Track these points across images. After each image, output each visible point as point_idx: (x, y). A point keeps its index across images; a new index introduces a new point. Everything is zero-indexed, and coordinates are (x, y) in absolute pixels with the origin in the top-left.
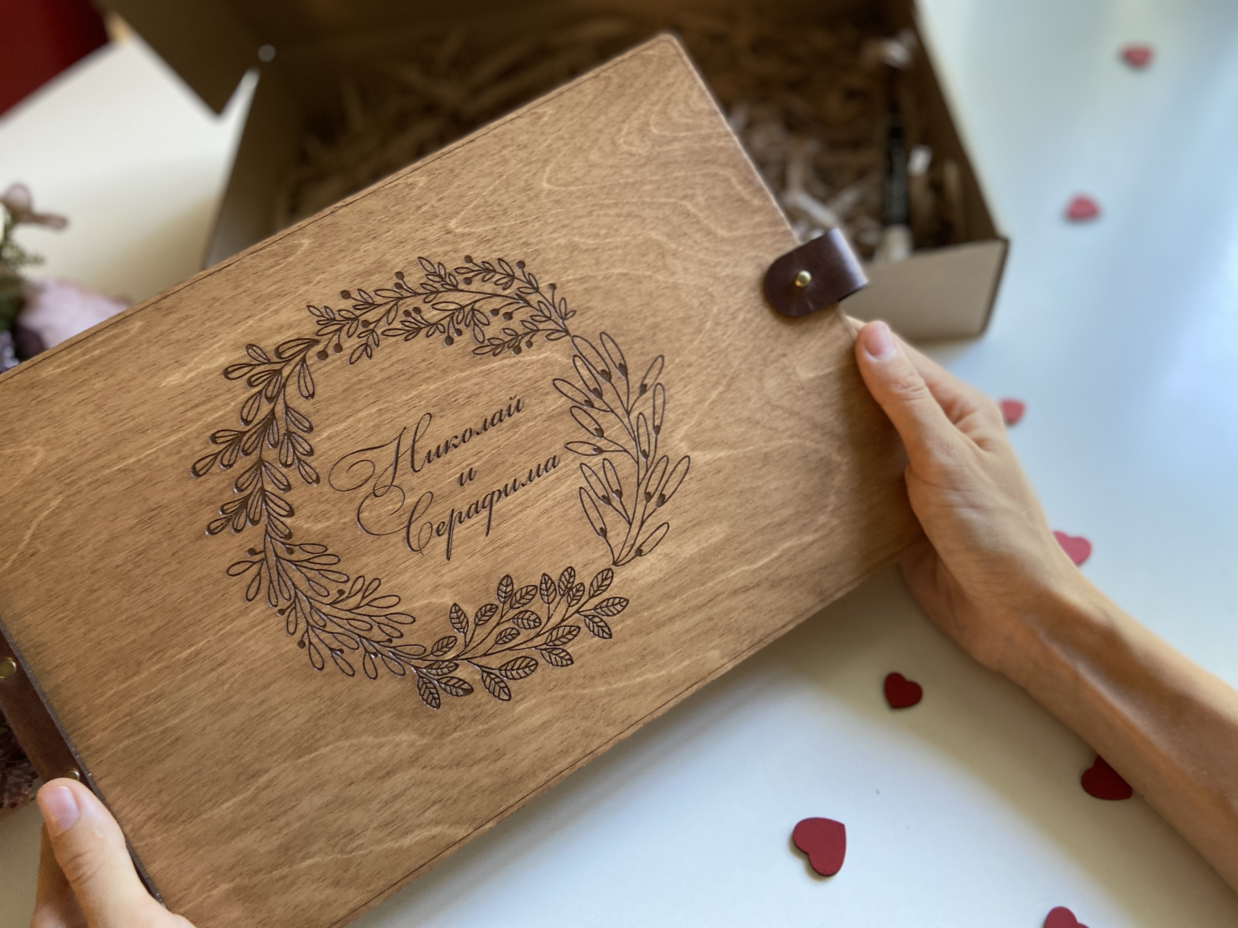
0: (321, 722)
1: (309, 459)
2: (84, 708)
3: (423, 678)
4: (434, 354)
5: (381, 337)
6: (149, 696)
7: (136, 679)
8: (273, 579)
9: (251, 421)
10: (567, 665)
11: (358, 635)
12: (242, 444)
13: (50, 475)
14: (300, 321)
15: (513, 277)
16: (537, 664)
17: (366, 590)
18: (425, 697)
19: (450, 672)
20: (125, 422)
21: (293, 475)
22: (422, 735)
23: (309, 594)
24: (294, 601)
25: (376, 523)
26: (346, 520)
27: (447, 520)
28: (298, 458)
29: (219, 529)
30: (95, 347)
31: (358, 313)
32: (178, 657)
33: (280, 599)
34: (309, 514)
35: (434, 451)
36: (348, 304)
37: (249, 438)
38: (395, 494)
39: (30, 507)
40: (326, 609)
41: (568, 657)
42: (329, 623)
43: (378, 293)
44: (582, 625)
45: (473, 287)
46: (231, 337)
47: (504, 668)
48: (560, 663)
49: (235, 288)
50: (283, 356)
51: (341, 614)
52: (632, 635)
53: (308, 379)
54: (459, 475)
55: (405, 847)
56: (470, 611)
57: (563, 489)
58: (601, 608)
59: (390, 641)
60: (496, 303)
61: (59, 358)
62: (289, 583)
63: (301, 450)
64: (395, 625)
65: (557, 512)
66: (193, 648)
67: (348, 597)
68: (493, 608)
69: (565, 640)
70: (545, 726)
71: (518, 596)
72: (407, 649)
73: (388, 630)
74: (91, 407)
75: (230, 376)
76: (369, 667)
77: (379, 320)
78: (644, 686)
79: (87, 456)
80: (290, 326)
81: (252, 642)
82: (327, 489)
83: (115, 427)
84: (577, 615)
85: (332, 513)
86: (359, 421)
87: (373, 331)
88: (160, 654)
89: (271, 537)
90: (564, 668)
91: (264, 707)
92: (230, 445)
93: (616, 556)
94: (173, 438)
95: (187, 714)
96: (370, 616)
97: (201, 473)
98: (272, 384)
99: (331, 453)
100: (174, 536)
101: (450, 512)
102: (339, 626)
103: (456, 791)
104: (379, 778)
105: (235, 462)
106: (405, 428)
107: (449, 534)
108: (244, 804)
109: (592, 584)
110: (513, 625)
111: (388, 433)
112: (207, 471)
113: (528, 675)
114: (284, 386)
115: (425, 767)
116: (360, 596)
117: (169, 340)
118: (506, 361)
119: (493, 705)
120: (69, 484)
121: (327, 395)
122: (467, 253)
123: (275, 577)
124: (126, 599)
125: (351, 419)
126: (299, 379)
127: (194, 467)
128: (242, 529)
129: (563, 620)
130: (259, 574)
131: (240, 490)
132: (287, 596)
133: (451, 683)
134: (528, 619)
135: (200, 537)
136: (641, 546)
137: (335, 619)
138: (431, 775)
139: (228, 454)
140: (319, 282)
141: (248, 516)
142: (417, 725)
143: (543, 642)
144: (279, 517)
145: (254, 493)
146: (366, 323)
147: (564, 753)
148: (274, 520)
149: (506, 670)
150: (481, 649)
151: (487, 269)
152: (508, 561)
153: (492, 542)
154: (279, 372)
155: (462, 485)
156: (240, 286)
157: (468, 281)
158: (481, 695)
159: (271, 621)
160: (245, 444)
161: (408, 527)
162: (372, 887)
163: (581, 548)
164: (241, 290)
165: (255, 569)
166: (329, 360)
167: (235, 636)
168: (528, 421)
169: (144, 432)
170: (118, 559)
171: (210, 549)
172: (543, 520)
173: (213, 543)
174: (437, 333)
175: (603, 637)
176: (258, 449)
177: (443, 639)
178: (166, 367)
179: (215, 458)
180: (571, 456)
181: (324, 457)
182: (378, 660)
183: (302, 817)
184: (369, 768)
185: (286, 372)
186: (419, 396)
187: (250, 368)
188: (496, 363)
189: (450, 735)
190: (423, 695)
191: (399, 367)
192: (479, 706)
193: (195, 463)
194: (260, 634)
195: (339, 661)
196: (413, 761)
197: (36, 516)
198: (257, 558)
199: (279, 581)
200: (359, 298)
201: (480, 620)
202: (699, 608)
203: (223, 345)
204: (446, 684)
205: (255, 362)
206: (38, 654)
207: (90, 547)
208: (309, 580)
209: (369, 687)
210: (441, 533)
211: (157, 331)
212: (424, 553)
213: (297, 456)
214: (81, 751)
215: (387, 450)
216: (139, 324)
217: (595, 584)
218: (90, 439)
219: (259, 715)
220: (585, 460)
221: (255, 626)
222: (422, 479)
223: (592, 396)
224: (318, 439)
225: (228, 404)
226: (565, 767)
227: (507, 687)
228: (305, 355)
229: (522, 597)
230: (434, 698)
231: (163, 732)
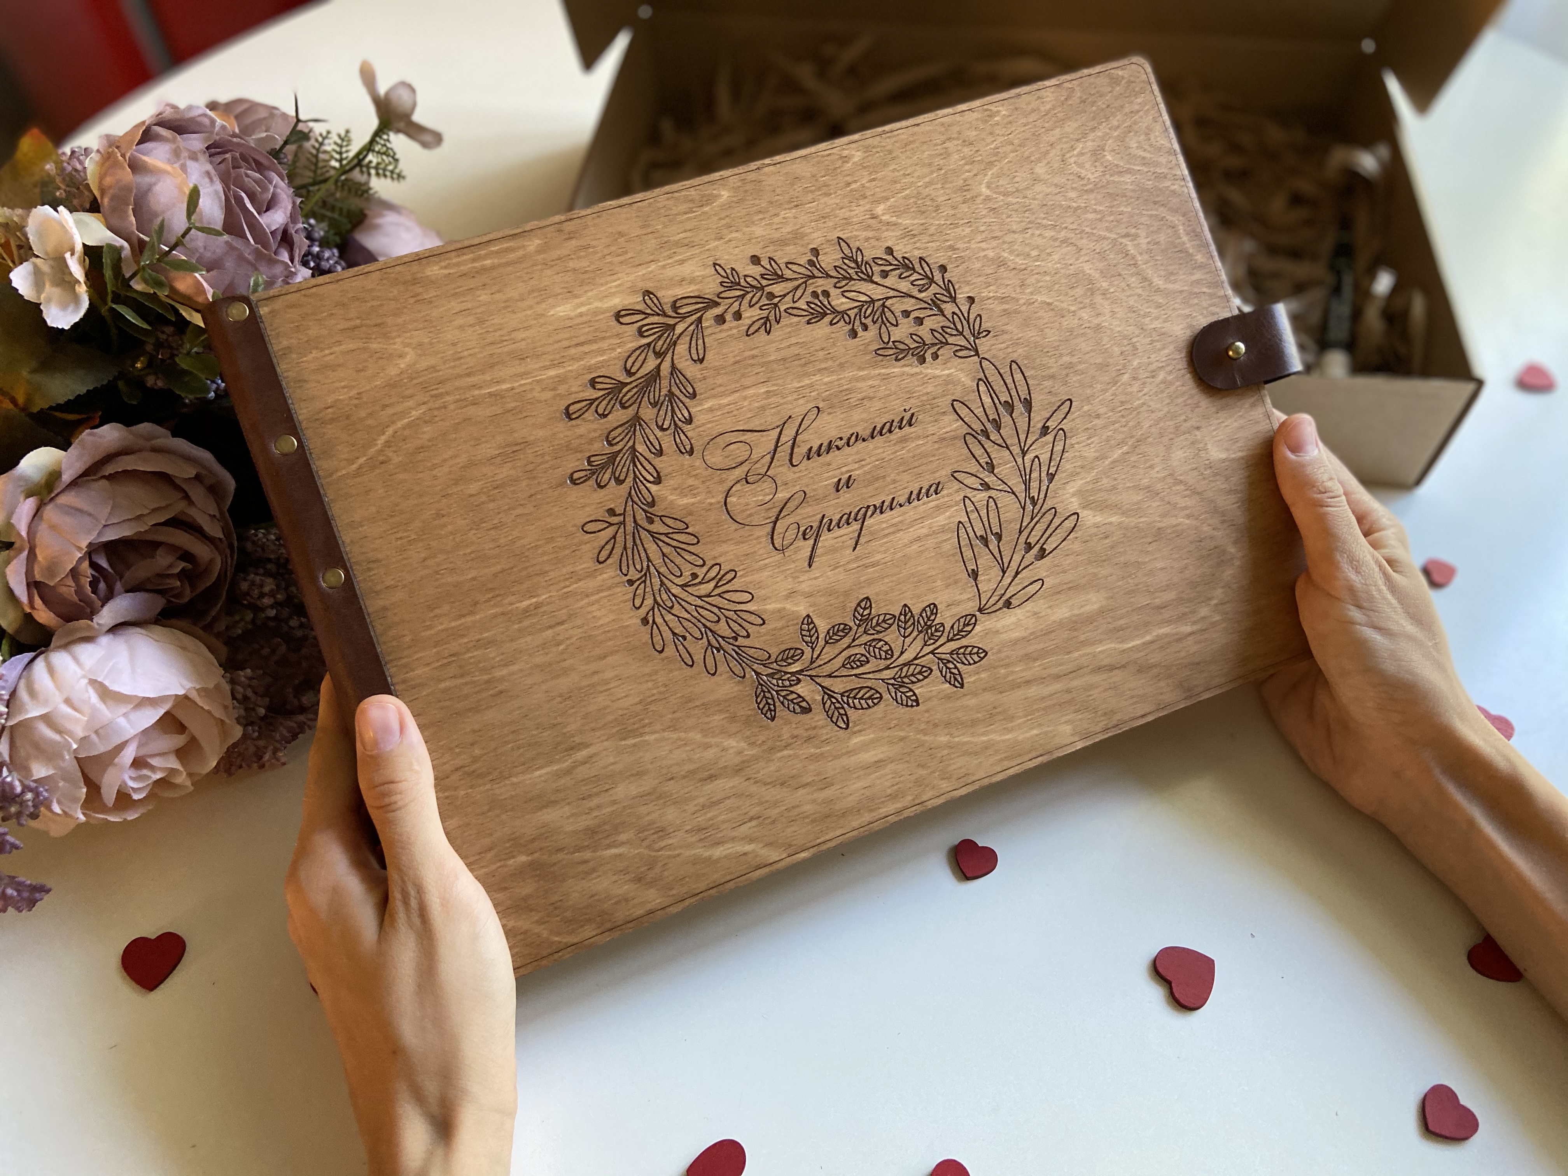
0: (652, 707)
1: (686, 428)
2: (408, 639)
3: (762, 685)
4: (834, 344)
5: (783, 314)
6: (479, 640)
7: (469, 619)
8: (628, 545)
9: (634, 373)
10: (912, 706)
11: (704, 625)
12: (621, 395)
13: (415, 381)
14: (704, 277)
15: (932, 281)
16: (881, 698)
17: (720, 579)
18: (761, 706)
19: (791, 685)
20: (505, 343)
21: (667, 441)
22: (752, 744)
23: (663, 570)
24: (645, 574)
25: (743, 511)
26: (713, 501)
27: (815, 525)
28: (676, 424)
29: (582, 480)
30: (486, 257)
31: (764, 282)
32: (517, 605)
33: (632, 568)
34: (676, 486)
35: (815, 449)
36: (756, 270)
37: (629, 391)
38: (767, 485)
39: (390, 411)
40: (676, 590)
41: (914, 698)
42: (676, 606)
43: (790, 266)
44: (935, 668)
45: (890, 281)
46: (629, 279)
47: (847, 694)
48: (904, 702)
49: (643, 227)
50: (680, 311)
51: (690, 599)
52: (984, 690)
53: (700, 342)
54: (836, 480)
55: (715, 858)
56: (822, 626)
57: (941, 520)
58: (957, 654)
59: (736, 640)
60: (909, 304)
61: (447, 259)
62: (643, 555)
63: (680, 416)
64: (744, 624)
65: (931, 542)
66: (534, 600)
67: (700, 583)
68: (846, 629)
69: (914, 680)
70: (879, 764)
71: (874, 621)
72: (751, 652)
73: (736, 627)
74: (471, 320)
75: (621, 320)
76: (710, 661)
77: (785, 296)
78: (987, 747)
79: (457, 371)
80: (692, 281)
81: (594, 608)
82: (698, 463)
83: (493, 347)
84: (931, 655)
85: (699, 490)
86: (745, 398)
87: (776, 305)
88: (499, 599)
89: (633, 501)
90: (909, 708)
91: (596, 678)
92: (609, 394)
93: (983, 603)
94: (552, 373)
95: (515, 668)
96: (719, 608)
97: (574, 416)
98: (663, 339)
99: (709, 426)
100: (535, 478)
101: (820, 516)
102: (686, 610)
103: (777, 810)
104: (701, 780)
105: (610, 413)
106: (790, 417)
107: (815, 540)
108: (558, 775)
109: (952, 627)
110: (864, 652)
111: (772, 418)
112: (580, 416)
113: (870, 707)
114: (675, 344)
115: (749, 779)
116: (712, 584)
117: (566, 267)
118: (906, 369)
119: (828, 731)
120: (435, 396)
121: (717, 364)
122: (889, 244)
123: (630, 544)
124: (474, 532)
125: (737, 395)
126: (691, 340)
127: (567, 409)
128: (605, 485)
129: (916, 658)
130: (614, 537)
131: (610, 444)
132: (639, 567)
133: (790, 697)
134: (880, 649)
135: (562, 484)
136: (1010, 598)
137: (683, 603)
138: (754, 789)
139: (605, 403)
140: (730, 241)
141: (613, 473)
142: (748, 733)
143: (892, 676)
144: (645, 482)
145: (624, 451)
146: (771, 296)
147: (893, 797)
148: (639, 484)
149: (848, 697)
150: (827, 669)
151: (906, 265)
152: (869, 582)
153: (857, 558)
154: (672, 326)
155: (838, 491)
156: (648, 226)
157: (885, 274)
158: (818, 717)
159: (619, 589)
160: (624, 396)
161: (775, 523)
162: (674, 892)
163: (948, 586)
164: (649, 230)
165: (611, 531)
166: (725, 326)
167: (579, 597)
168: (918, 438)
169: (523, 359)
170: (473, 488)
171: (569, 500)
172: (915, 547)
173: (574, 494)
174: (842, 323)
175: (954, 685)
176: (636, 406)
177: (790, 649)
178: (559, 294)
179: (591, 404)
180: (956, 485)
181: (701, 429)
182: (720, 656)
183: (615, 802)
184: (692, 767)
185: (679, 329)
186: (811, 385)
187: (644, 316)
188: (896, 369)
189: (779, 751)
190: (759, 704)
191: (795, 350)
192: (815, 728)
193: (569, 405)
194: (606, 601)
195: (680, 647)
196: (738, 770)
197: (393, 422)
198: (615, 520)
199: (633, 549)
200: (768, 267)
201: (831, 638)
202: (1057, 677)
203: (619, 285)
204: (784, 697)
205: (649, 311)
206: (370, 569)
207: (446, 469)
208: (664, 555)
209: (706, 683)
210: (807, 537)
211: (555, 254)
212: (787, 554)
213: (675, 421)
214: (398, 683)
215: (767, 435)
216: (538, 242)
217: (955, 627)
218: (466, 353)
219: (589, 686)
220: (970, 493)
221: (602, 591)
222: (797, 475)
223: (989, 426)
224: (699, 408)
225: (614, 349)
226: (892, 812)
227: (846, 715)
228: (702, 315)
229: (878, 624)
230: (769, 709)
231: (487, 682)
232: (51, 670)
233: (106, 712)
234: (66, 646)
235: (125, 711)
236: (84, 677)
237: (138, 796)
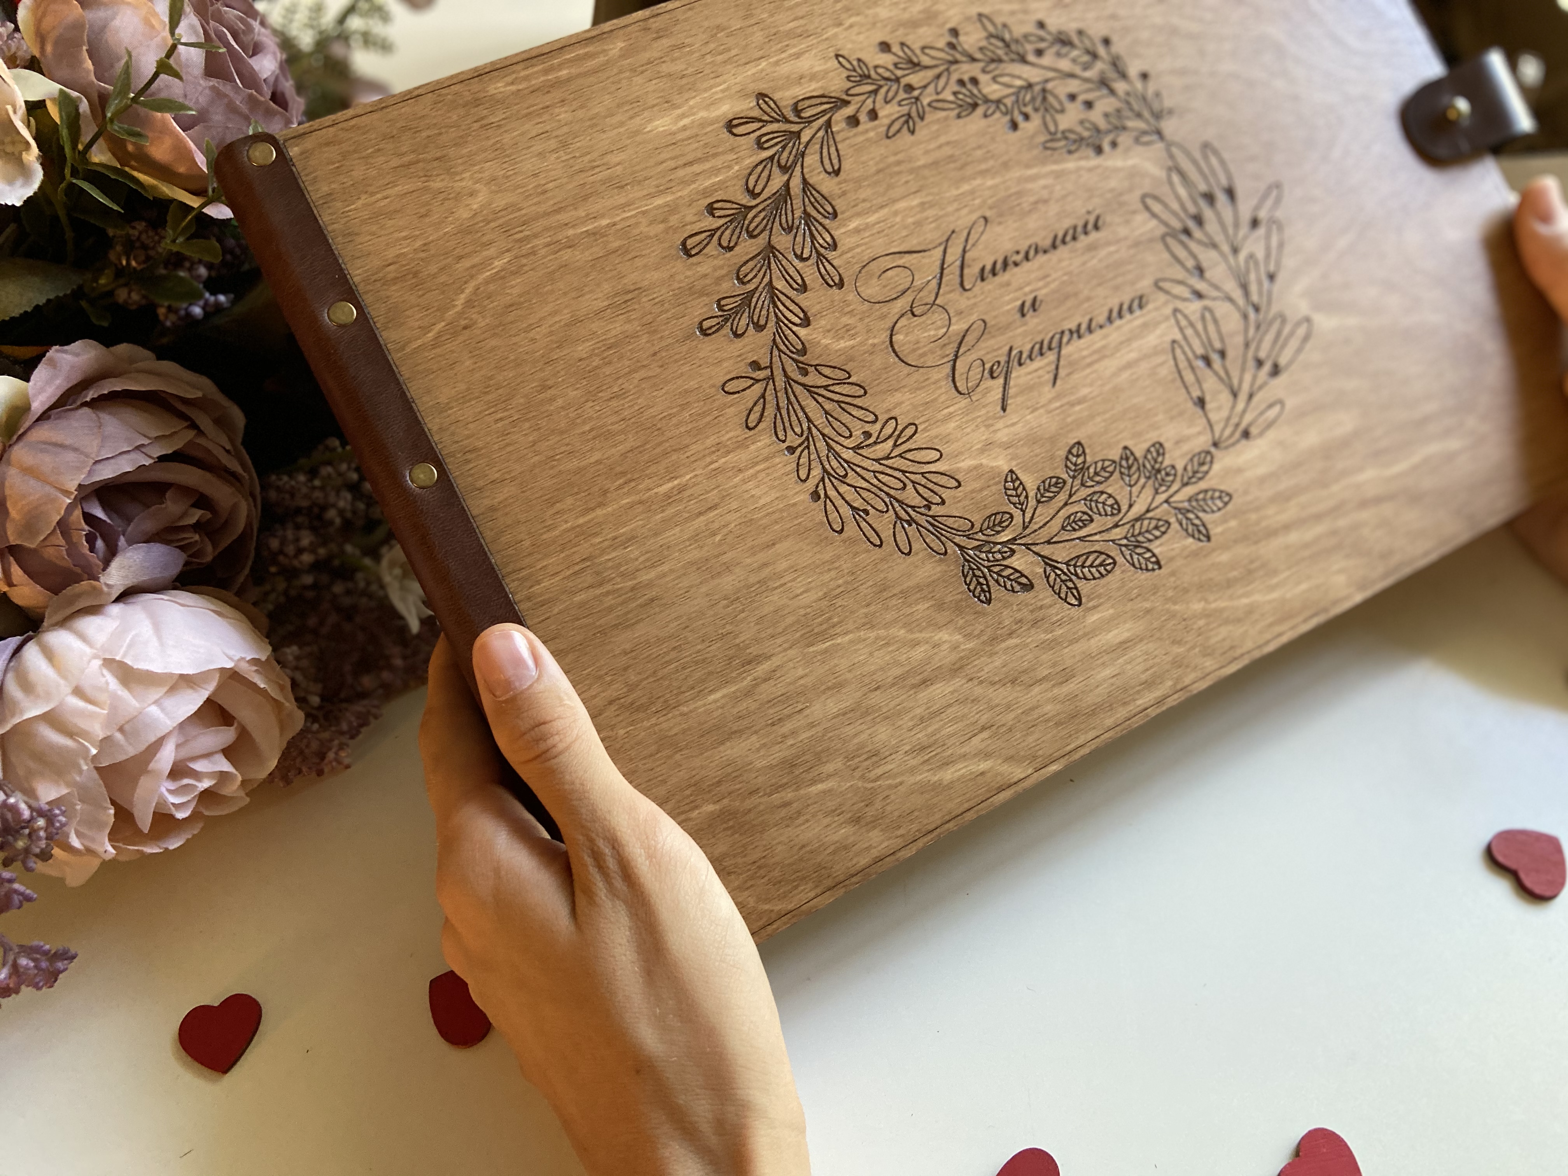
0: (839, 602)
1: (831, 255)
2: (527, 543)
3: (968, 561)
4: (993, 139)
5: (927, 109)
6: (615, 538)
7: (599, 512)
8: (781, 405)
9: (759, 194)
10: (1153, 570)
11: (887, 494)
12: (747, 222)
13: (493, 225)
14: (826, 72)
15: (1095, 56)
16: (1115, 563)
17: (899, 436)
18: (972, 588)
19: (1004, 558)
20: (597, 170)
21: (809, 272)
22: (968, 636)
23: (827, 431)
24: (807, 439)
25: (914, 350)
26: (876, 341)
27: (1003, 359)
28: (817, 252)
29: (714, 329)
30: (560, 66)
31: (899, 73)
32: (656, 490)
33: (790, 432)
34: (829, 327)
35: (988, 267)
36: (886, 59)
37: (755, 217)
38: (938, 317)
39: (467, 263)
40: (848, 455)
41: (1153, 559)
42: (851, 473)
43: (927, 51)
44: (1172, 520)
45: (1047, 60)
46: (737, 80)
47: (1073, 563)
48: (1144, 566)
49: (746, 17)
50: (803, 115)
51: (867, 463)
52: (1236, 541)
53: (833, 150)
54: (1019, 303)
55: (945, 783)
56: (1031, 482)
57: (1152, 339)
58: (1197, 500)
59: (929, 509)
60: (1073, 86)
61: (514, 72)
62: (801, 414)
63: (821, 241)
64: (936, 488)
65: (1144, 366)
66: (676, 482)
67: (875, 443)
68: (1060, 483)
69: (1151, 537)
70: (1124, 646)
71: (1092, 470)
72: (950, 522)
73: (927, 494)
74: (553, 144)
75: (735, 131)
76: (901, 537)
77: (925, 87)
78: (1250, 610)
79: (541, 209)
80: (813, 77)
81: (751, 485)
82: (852, 297)
83: (583, 175)
84: (1165, 505)
85: (857, 329)
86: (896, 213)
87: (917, 99)
88: (633, 484)
89: (780, 350)
90: (1150, 573)
91: (766, 572)
92: (731, 221)
93: (1217, 435)
94: (659, 201)
95: (665, 568)
96: (904, 472)
97: (693, 252)
98: (788, 150)
99: (858, 250)
100: (655, 331)
101: (1007, 348)
102: (863, 478)
103: (1012, 715)
104: (914, 686)
105: (736, 244)
106: (953, 232)
107: (1006, 379)
108: (735, 698)
109: (1185, 469)
110: (1085, 509)
111: (931, 234)
112: (700, 251)
113: (1102, 576)
114: (803, 155)
115: (971, 680)
116: (890, 443)
117: (659, 72)
118: (1083, 163)
119: (1059, 610)
120: (520, 240)
121: (857, 175)
122: (1040, 16)
123: (783, 403)
124: (590, 404)
125: (885, 211)
126: (822, 148)
127: (684, 243)
128: (744, 333)
129: (1148, 511)
130: (763, 396)
131: (741, 281)
132: (798, 430)
133: (1005, 573)
134: (1104, 503)
135: (690, 336)
136: (1248, 426)
137: (858, 470)
138: (978, 691)
139: (728, 232)
140: (851, 26)
141: (751, 317)
142: (961, 622)
143: (1124, 535)
144: (790, 325)
145: (760, 289)
146: (910, 88)
147: (1149, 684)
148: (784, 328)
149: (1075, 566)
150: (1044, 535)
151: (1063, 41)
152: (1079, 423)
153: (1058, 397)
154: (798, 134)
155: (1023, 315)
156: (751, 15)
157: (1039, 53)
158: (1043, 595)
159: (777, 460)
160: (751, 222)
161: (955, 361)
162: (901, 831)
163: (1172, 418)
164: (753, 21)
165: (758, 388)
166: (861, 128)
167: (730, 474)
168: (1108, 243)
169: (622, 187)
170: (582, 349)
171: (701, 355)
172: (1125, 375)
173: (707, 347)
174: (998, 115)
175: (1199, 540)
176: (767, 232)
177: (996, 514)
178: (654, 106)
179: (712, 236)
180: (1162, 297)
181: (849, 255)
182: (912, 530)
183: (812, 725)
184: (897, 671)
185: (805, 137)
186: (972, 192)
187: (761, 124)
188: (1070, 164)
189: (1003, 641)
190: (969, 585)
191: (947, 151)
192: (1041, 608)
193: (685, 240)
194: (763, 474)
195: (863, 524)
196: (956, 670)
197: (472, 277)
198: (761, 374)
199: (788, 409)
200: (901, 54)
201: (1042, 496)
202: (1318, 517)
203: (728, 89)
204: (998, 573)
205: (766, 118)
206: (468, 461)
207: (544, 329)
208: (826, 413)
209: (901, 564)
210: (995, 375)
211: (646, 55)
212: (974, 398)
213: (816, 248)
214: (520, 601)
215: (930, 256)
216: (621, 44)
217: (1189, 468)
218: (551, 185)
219: (759, 582)
220: (1180, 305)
221: (757, 463)
222: (972, 301)
223: (1191, 224)
224: (843, 230)
225: (730, 167)
226: (1152, 703)
227: (1076, 588)
228: (830, 118)
229: (1096, 474)
230: (983, 590)
231: (633, 589)
232: (49, 654)
233: (130, 701)
234: (63, 623)
235: (156, 697)
236: (95, 657)
237: (181, 815)
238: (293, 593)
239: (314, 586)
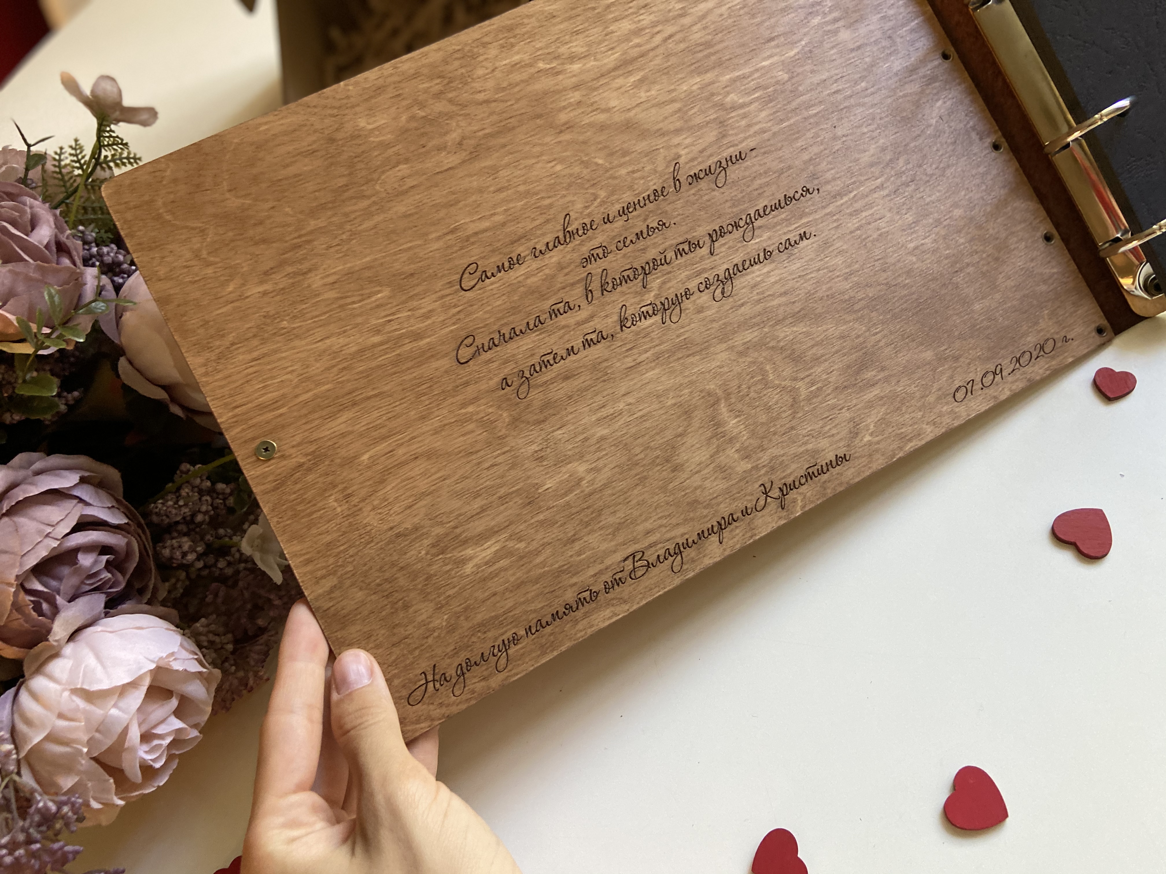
232: (34, 696)
233: (97, 712)
234: (39, 670)
235: (113, 703)
236: (64, 690)
237: (157, 765)
238: (193, 576)
239: (205, 566)
